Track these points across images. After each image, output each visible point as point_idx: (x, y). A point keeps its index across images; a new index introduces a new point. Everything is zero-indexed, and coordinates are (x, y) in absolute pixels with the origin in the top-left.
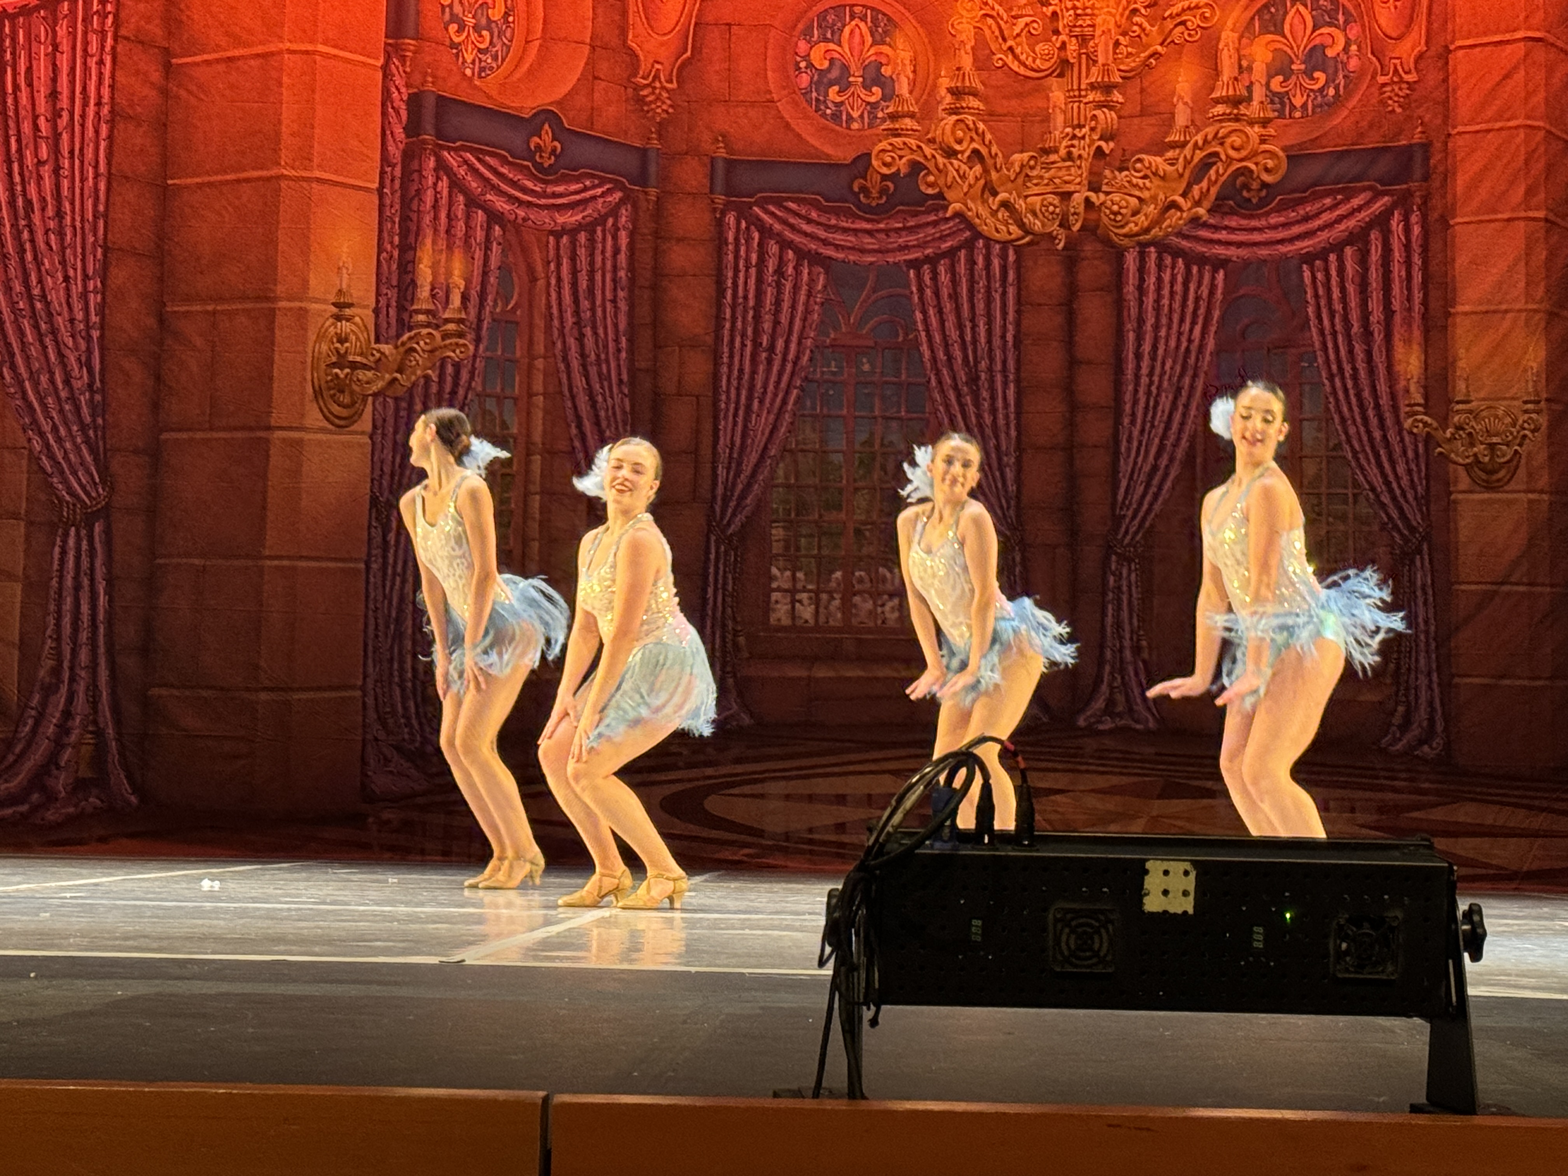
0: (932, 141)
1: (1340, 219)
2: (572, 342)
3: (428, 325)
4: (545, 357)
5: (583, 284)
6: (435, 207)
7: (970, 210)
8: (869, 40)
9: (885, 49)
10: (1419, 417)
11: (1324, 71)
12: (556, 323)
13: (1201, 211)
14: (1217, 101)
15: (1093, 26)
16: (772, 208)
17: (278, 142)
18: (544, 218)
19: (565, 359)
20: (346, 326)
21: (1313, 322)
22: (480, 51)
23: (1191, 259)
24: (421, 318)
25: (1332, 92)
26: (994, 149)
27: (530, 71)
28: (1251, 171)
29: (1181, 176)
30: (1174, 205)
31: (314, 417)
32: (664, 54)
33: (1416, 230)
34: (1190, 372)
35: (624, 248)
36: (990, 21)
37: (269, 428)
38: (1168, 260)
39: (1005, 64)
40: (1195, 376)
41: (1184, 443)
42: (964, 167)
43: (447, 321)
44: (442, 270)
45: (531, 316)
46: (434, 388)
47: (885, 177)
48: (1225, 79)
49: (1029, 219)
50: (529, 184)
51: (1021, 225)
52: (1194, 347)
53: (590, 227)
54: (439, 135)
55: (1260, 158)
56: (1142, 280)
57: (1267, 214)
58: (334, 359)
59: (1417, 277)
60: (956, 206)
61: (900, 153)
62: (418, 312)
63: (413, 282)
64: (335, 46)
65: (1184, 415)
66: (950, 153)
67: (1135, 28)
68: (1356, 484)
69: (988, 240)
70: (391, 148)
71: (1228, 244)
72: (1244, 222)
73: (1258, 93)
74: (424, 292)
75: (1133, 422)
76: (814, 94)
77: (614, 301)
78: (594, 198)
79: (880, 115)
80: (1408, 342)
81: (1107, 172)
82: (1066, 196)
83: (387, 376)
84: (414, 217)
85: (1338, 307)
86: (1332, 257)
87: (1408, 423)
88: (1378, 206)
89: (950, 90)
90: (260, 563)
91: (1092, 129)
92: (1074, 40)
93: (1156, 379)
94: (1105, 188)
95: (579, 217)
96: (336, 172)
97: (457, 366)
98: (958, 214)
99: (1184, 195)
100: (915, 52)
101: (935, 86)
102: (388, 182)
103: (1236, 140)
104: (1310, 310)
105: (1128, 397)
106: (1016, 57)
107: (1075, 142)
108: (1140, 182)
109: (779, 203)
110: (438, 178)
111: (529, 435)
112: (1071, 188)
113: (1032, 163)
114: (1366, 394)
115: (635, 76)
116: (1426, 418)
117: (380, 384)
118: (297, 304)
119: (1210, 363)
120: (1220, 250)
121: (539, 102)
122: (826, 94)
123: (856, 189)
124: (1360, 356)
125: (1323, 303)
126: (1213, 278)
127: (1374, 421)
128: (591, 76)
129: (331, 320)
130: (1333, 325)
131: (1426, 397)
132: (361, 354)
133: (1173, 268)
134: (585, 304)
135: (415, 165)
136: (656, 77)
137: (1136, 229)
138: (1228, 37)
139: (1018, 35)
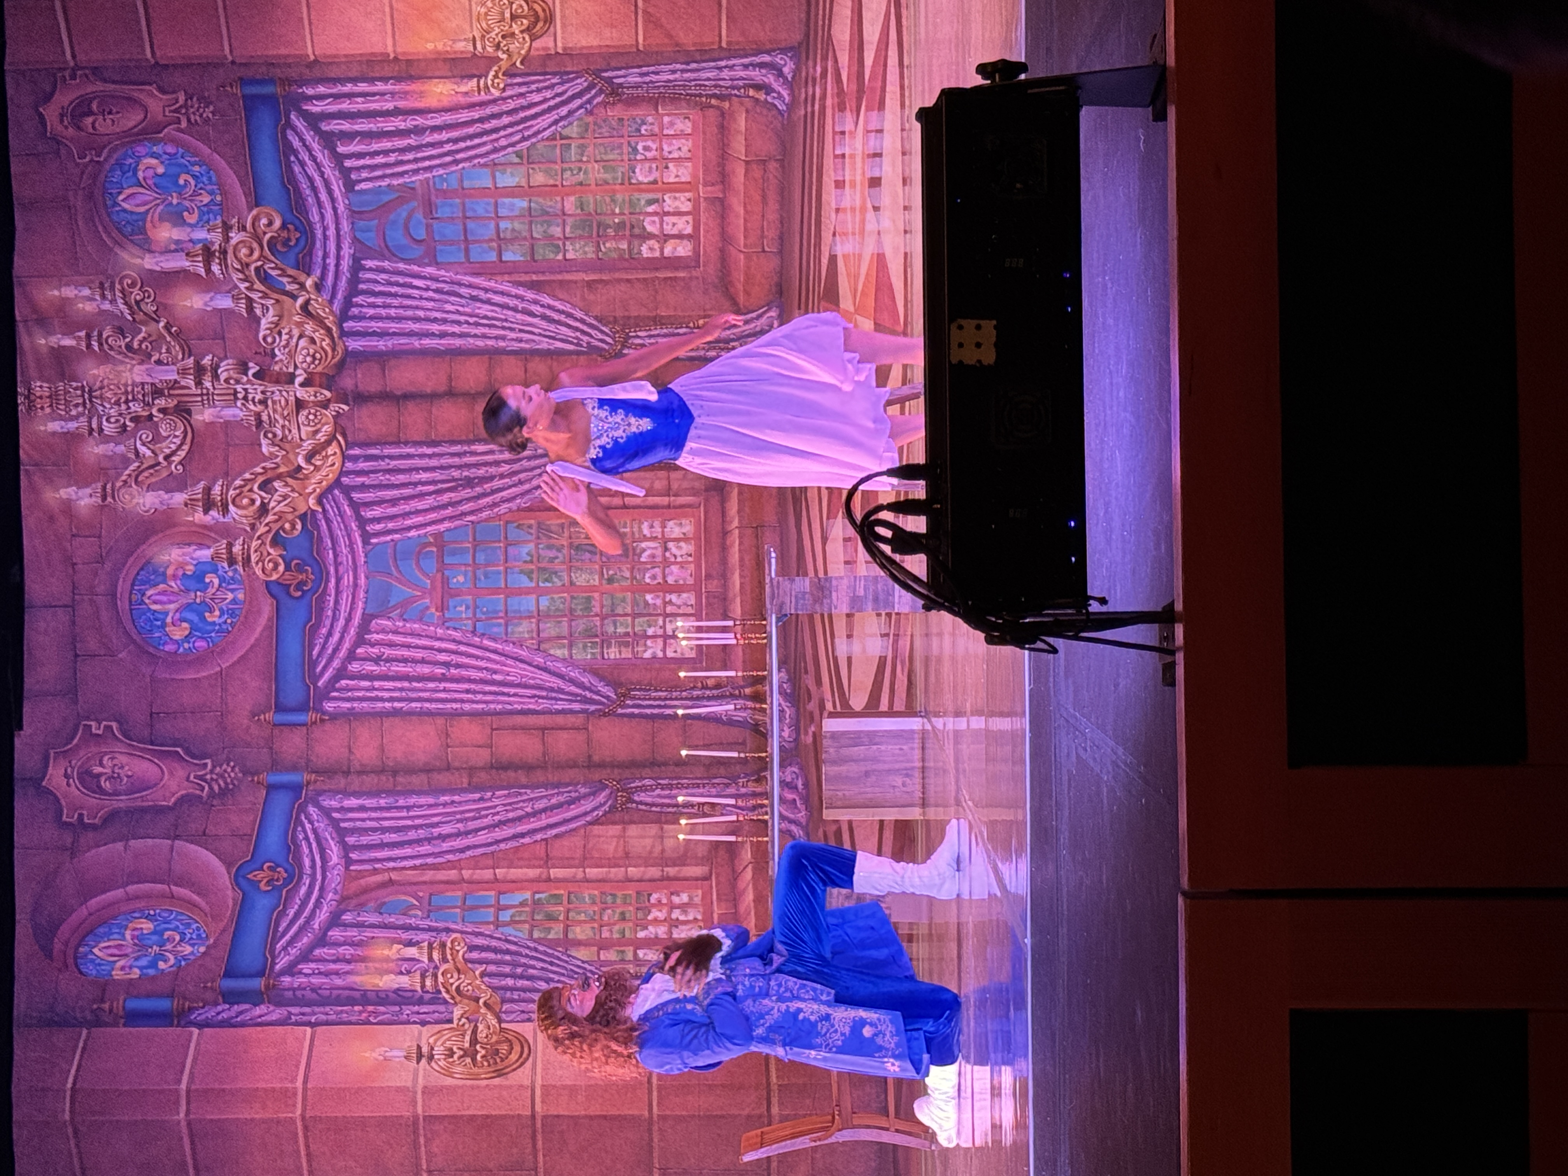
0: (253, 527)
1: (314, 159)
2: (446, 846)
3: (435, 976)
4: (462, 869)
5: (394, 837)
6: (327, 974)
7: (315, 490)
8: (162, 586)
9: (170, 572)
10: (490, 83)
11: (178, 176)
12: (430, 860)
13: (309, 283)
14: (208, 271)
15: (143, 384)
16: (318, 670)
17: (272, 1120)
18: (335, 876)
19: (462, 850)
20: (438, 1050)
21: (406, 179)
22: (181, 941)
23: (353, 290)
24: (428, 982)
25: (197, 168)
26: (259, 470)
27: (198, 894)
28: (272, 237)
29: (277, 301)
30: (305, 307)
31: (522, 1076)
32: (181, 773)
33: (321, 89)
34: (456, 288)
35: (360, 802)
36: (140, 478)
37: (533, 1116)
38: (355, 311)
39: (180, 463)
40: (460, 284)
41: (521, 291)
42: (276, 497)
43: (431, 959)
44: (385, 966)
45: (425, 883)
46: (492, 968)
47: (288, 568)
48: (188, 264)
49: (321, 437)
50: (303, 890)
51: (328, 443)
52: (434, 285)
53: (342, 834)
54: (261, 974)
55: (260, 232)
56: (374, 334)
57: (310, 224)
58: (468, 1060)
59: (363, 87)
60: (312, 502)
61: (265, 554)
62: (423, 986)
63: (397, 991)
64: (182, 1072)
65: (496, 292)
66: (264, 509)
67: (143, 346)
68: (552, 138)
69: (342, 473)
70: (274, 1017)
71: (338, 258)
72: (318, 244)
73: (201, 234)
74: (404, 981)
75: (503, 338)
76: (213, 635)
77: (409, 808)
78: (315, 831)
79: (230, 574)
80: (422, 94)
81: (277, 368)
82: (300, 404)
83: (483, 1010)
84: (335, 992)
85: (392, 158)
86: (348, 163)
87: (496, 93)
88: (300, 124)
89: (206, 512)
90: (655, 1117)
91: (238, 382)
92: (157, 402)
93: (462, 318)
94: (291, 370)
95: (332, 843)
96: (297, 1066)
97: (472, 948)
98: (319, 502)
99: (294, 297)
100: (172, 544)
101: (205, 527)
102: (305, 1018)
103: (244, 251)
104: (395, 182)
105: (480, 343)
106: (173, 453)
107: (250, 396)
108: (285, 337)
109: (313, 664)
110: (300, 973)
111: (532, 881)
112: (292, 399)
113: (270, 435)
114: (471, 130)
115: (200, 797)
116: (490, 77)
117: (489, 1016)
118: (419, 1096)
119: (447, 271)
120: (345, 264)
121: (228, 883)
122: (214, 623)
123: (299, 593)
124: (436, 137)
125: (389, 171)
126: (370, 269)
127: (494, 123)
128: (202, 838)
129: (433, 1064)
130: (409, 162)
131: (471, 77)
132: (463, 1035)
133: (362, 306)
134: (412, 835)
135: (289, 994)
136: (201, 778)
137: (328, 340)
138: (149, 263)
139: (153, 452)
